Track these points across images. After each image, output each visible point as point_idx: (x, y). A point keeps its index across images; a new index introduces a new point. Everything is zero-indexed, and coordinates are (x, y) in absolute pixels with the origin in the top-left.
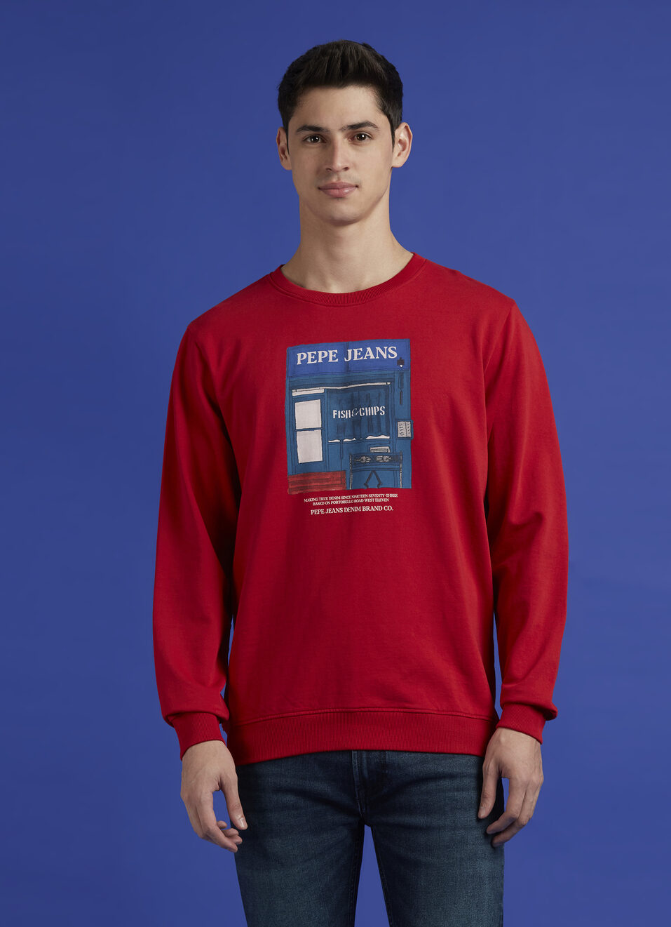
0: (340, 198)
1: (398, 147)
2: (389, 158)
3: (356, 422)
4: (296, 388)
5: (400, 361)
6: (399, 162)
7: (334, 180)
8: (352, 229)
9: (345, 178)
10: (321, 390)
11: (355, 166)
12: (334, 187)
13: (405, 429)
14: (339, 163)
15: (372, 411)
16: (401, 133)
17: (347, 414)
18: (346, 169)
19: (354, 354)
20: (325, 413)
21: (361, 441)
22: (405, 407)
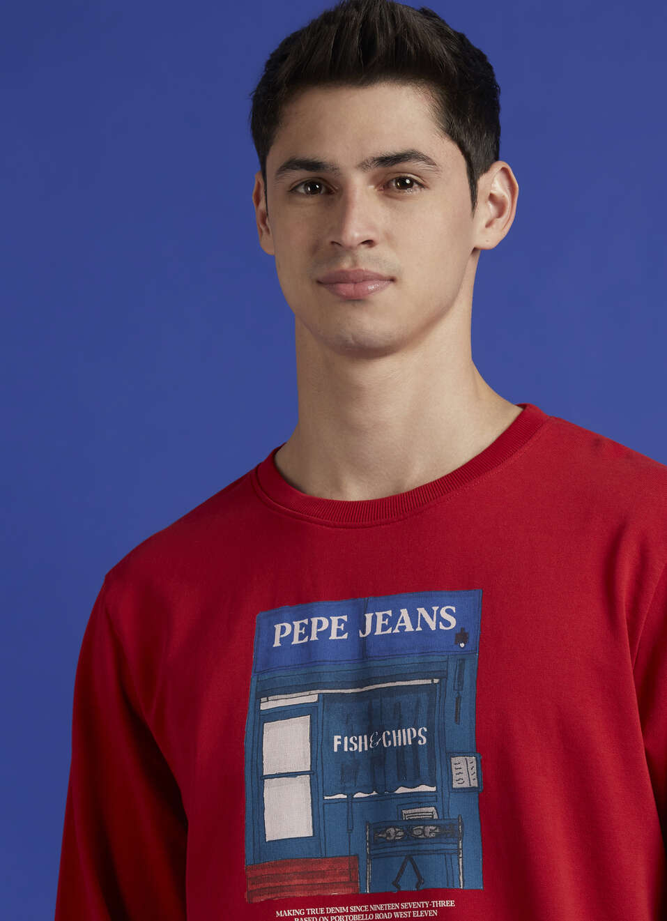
0: (357, 300)
1: (486, 210)
2: (462, 228)
3: (377, 757)
4: (268, 693)
5: (461, 635)
6: (490, 238)
7: (346, 265)
8: (383, 368)
9: (368, 261)
10: (311, 698)
11: (389, 237)
12: (343, 278)
13: (465, 772)
14: (355, 231)
15: (403, 737)
16: (495, 182)
17: (360, 744)
18: (369, 243)
19: (376, 622)
20: (319, 742)
21: (384, 795)
22: (464, 729)
